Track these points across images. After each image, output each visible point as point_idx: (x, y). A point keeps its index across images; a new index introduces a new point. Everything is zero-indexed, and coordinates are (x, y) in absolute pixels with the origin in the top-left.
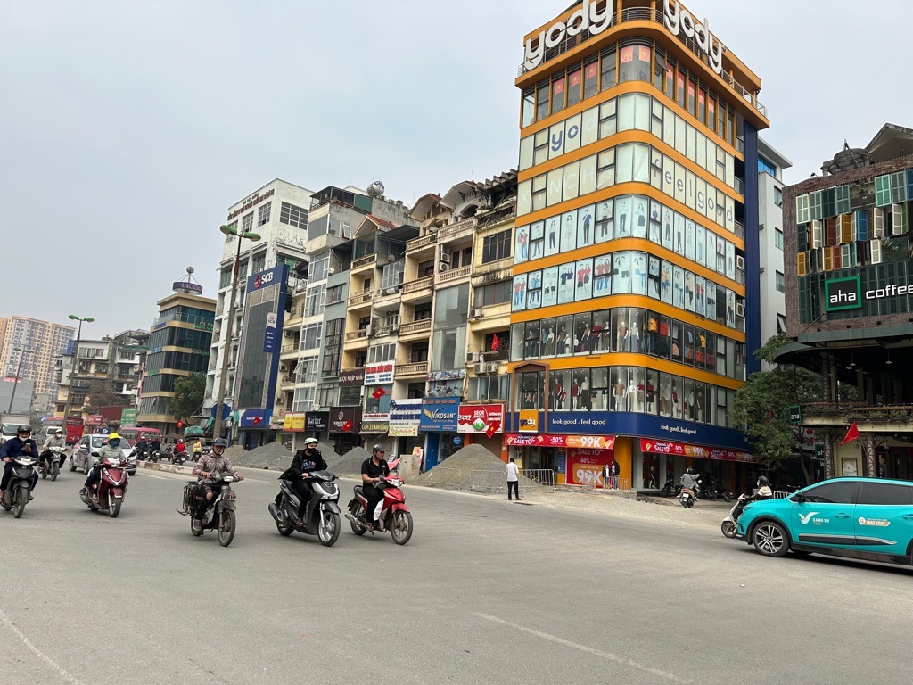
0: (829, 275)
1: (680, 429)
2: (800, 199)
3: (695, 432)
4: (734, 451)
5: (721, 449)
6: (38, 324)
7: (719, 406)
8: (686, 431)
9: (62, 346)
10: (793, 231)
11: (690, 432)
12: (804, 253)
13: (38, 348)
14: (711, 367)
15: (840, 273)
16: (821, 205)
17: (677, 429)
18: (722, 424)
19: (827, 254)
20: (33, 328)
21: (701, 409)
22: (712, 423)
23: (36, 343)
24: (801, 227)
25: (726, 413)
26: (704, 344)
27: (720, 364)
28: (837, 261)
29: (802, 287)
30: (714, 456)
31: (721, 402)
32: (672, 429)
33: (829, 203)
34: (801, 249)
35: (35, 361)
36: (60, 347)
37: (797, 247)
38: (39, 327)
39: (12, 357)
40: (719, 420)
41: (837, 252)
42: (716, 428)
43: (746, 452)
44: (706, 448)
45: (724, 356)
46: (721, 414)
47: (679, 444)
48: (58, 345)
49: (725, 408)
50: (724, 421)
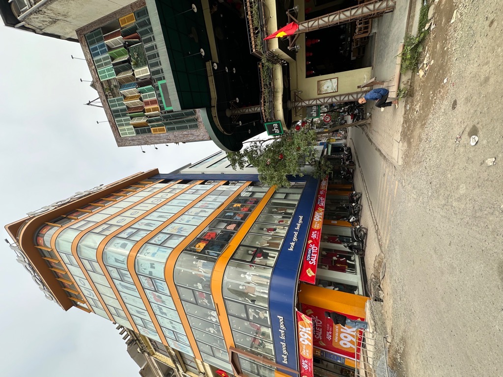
0: (162, 108)
1: (296, 231)
2: (123, 134)
3: (301, 217)
4: (319, 190)
5: (317, 198)
7: (285, 198)
8: (299, 225)
10: (140, 138)
11: (300, 221)
12: (152, 129)
14: (257, 201)
15: (159, 99)
16: (122, 119)
17: (296, 234)
18: (298, 197)
19: (149, 110)
21: (285, 210)
22: (296, 203)
24: (137, 132)
25: (291, 193)
26: (239, 205)
27: (257, 195)
28: (153, 102)
29: (173, 129)
30: (323, 204)
31: (283, 196)
32: (295, 239)
33: (120, 113)
34: (150, 131)
37: (149, 135)
40: (295, 198)
41: (147, 103)
42: (300, 201)
43: (320, 184)
44: (316, 209)
45: (253, 193)
46: (291, 197)
47: (310, 234)
49: (287, 194)
50: (296, 195)
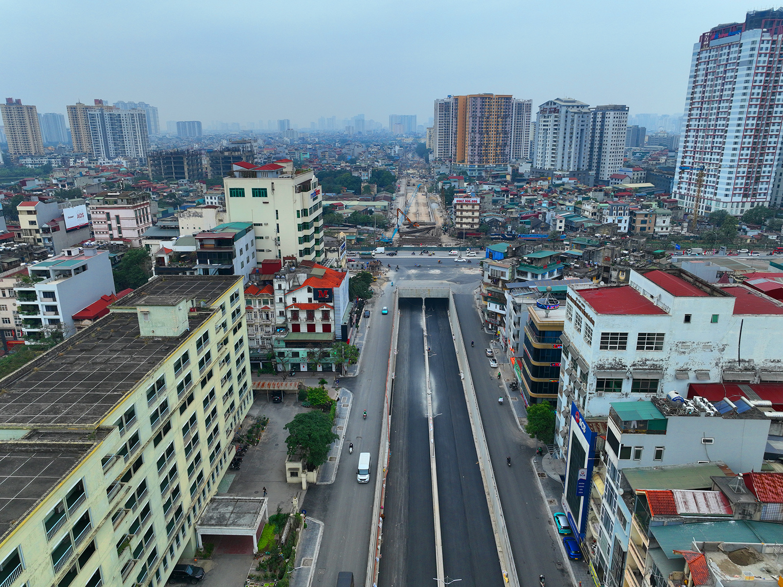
6: (486, 98)
9: (504, 112)
13: (488, 118)
20: (483, 102)
23: (487, 113)
35: (487, 128)
36: (502, 113)
38: (487, 100)
39: (473, 128)
48: (501, 112)
